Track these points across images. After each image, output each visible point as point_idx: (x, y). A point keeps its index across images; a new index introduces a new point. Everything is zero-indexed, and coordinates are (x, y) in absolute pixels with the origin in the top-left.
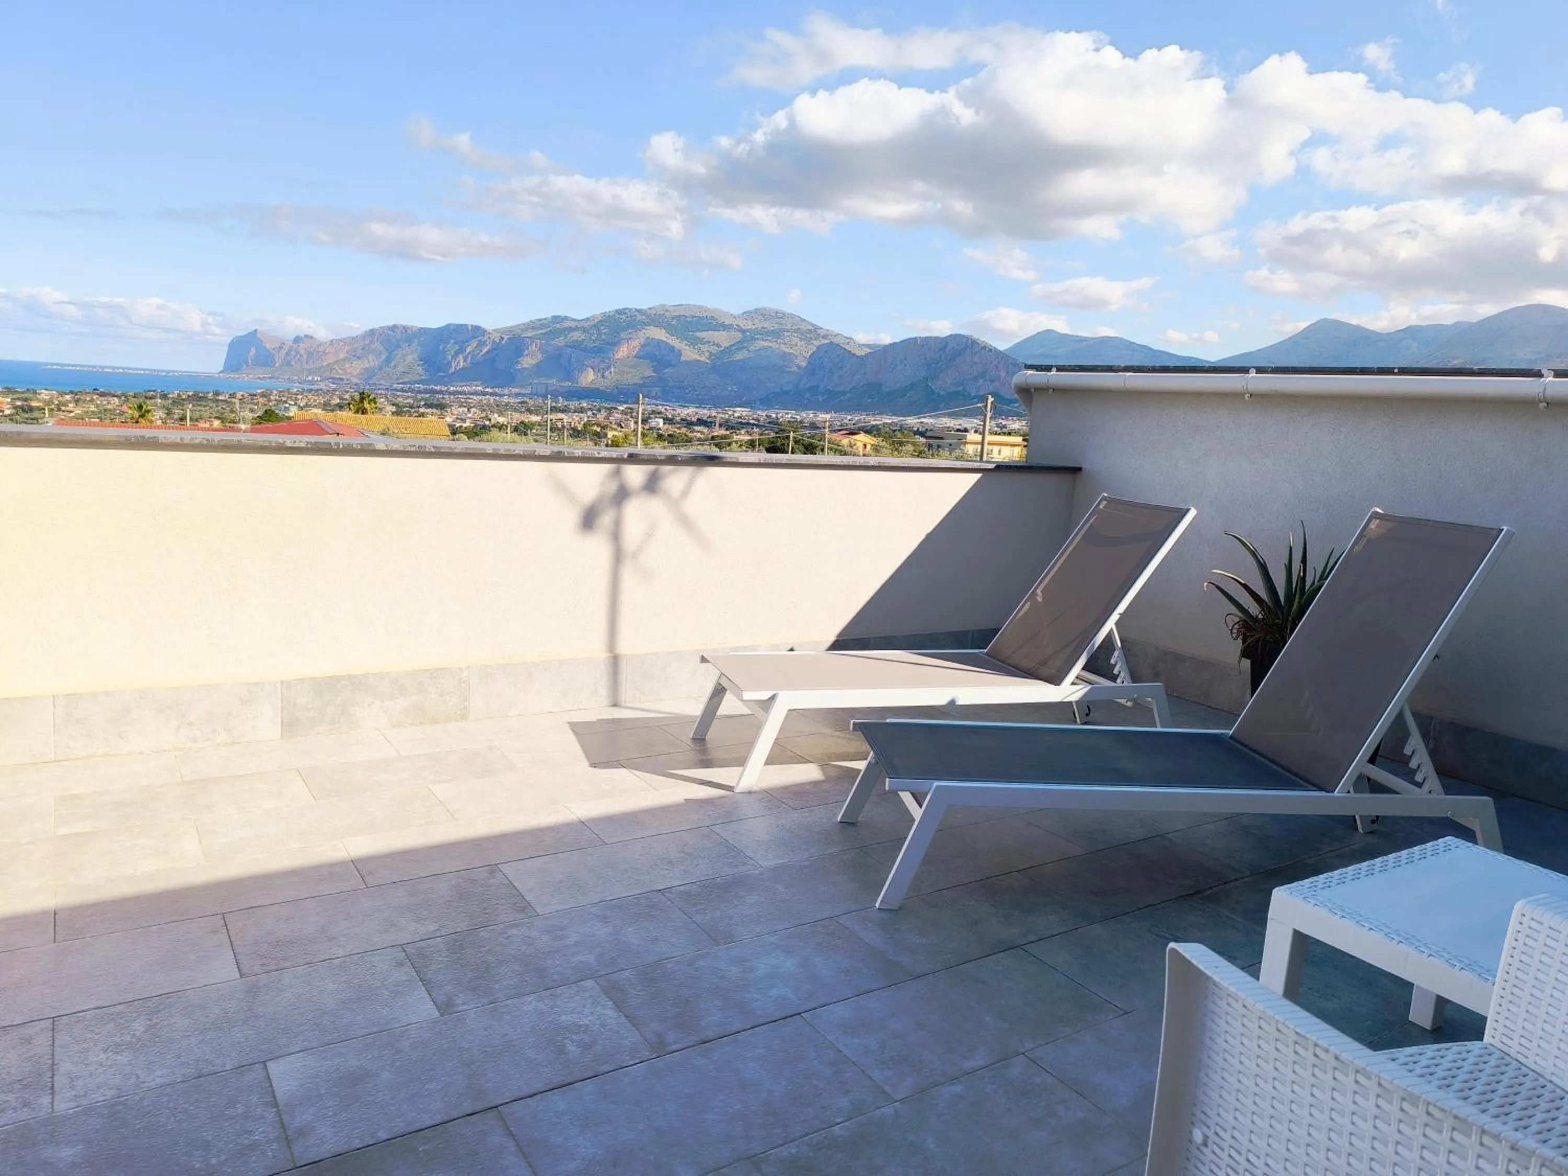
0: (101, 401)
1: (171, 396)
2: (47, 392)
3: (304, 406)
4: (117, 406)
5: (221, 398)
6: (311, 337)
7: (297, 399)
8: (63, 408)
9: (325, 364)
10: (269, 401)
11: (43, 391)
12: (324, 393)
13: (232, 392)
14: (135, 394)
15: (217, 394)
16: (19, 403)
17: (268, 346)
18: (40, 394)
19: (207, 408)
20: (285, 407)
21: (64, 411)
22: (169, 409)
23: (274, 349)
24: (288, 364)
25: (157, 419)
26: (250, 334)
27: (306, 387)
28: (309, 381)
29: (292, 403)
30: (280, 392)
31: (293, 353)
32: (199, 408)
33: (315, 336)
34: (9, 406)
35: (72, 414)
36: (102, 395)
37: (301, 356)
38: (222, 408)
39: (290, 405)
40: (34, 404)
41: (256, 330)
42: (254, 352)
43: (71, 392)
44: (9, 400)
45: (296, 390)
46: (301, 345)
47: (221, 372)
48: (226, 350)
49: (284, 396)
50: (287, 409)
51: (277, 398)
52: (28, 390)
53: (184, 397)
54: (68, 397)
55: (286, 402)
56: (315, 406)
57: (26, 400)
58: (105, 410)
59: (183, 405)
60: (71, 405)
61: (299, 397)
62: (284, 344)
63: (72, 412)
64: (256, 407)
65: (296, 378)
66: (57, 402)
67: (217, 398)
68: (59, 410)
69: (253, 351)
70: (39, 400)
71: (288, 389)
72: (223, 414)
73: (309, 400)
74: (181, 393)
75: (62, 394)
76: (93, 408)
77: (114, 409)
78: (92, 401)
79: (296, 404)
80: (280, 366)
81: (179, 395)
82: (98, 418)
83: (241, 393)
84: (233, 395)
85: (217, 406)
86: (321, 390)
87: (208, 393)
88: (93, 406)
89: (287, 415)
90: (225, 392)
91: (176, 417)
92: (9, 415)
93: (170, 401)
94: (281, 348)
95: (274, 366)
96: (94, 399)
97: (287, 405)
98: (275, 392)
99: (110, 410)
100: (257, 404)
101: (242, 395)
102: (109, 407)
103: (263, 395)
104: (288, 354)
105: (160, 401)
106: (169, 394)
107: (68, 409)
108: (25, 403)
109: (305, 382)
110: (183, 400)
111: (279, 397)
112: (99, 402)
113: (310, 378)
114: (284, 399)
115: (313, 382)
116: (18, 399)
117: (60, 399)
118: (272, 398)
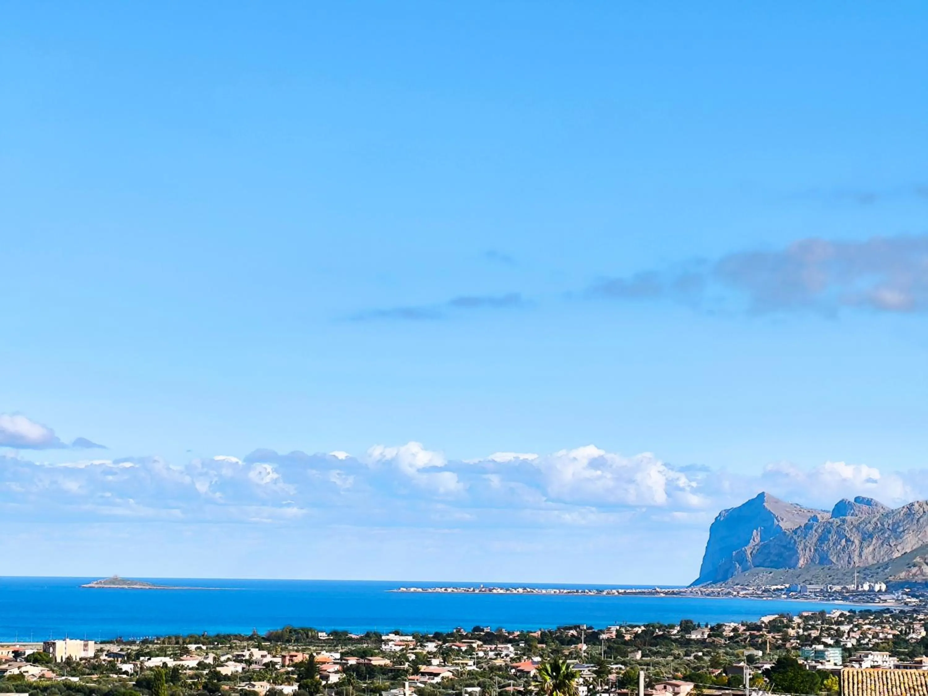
0: (485, 651)
1: (604, 636)
2: (397, 638)
3: (855, 648)
4: (512, 660)
5: (694, 636)
6: (869, 502)
7: (840, 634)
8: (423, 668)
9: (896, 555)
10: (786, 638)
11: (392, 636)
12: (894, 617)
13: (714, 624)
14: (543, 634)
15: (687, 627)
16: (352, 661)
17: (784, 525)
18: (386, 642)
19: (670, 658)
20: (816, 652)
21: (423, 674)
22: (600, 663)
23: (795, 532)
24: (824, 560)
25: (578, 684)
26: (750, 503)
27: (859, 607)
28: (864, 593)
29: (830, 641)
30: (806, 619)
31: (833, 537)
32: (655, 659)
33: (876, 498)
34: (337, 667)
35: (438, 679)
36: (489, 639)
37: (848, 540)
38: (696, 657)
39: (826, 645)
40: (377, 661)
41: (761, 496)
42: (758, 539)
43: (437, 636)
44: (338, 656)
45: (838, 613)
46: (849, 518)
47: (695, 583)
48: (706, 536)
49: (814, 627)
50: (820, 656)
51: (801, 631)
52: (368, 635)
53: (627, 637)
54: (431, 647)
55: (818, 640)
56: (876, 648)
57: (363, 654)
58: (493, 669)
59: (625, 655)
60: (435, 662)
61: (845, 628)
62: (815, 518)
63: (437, 675)
64: (760, 653)
65: (838, 588)
66: (413, 657)
67: (687, 636)
68: (416, 671)
69: (756, 537)
70: (384, 655)
71: (822, 613)
72: (697, 668)
73: (864, 635)
74: (623, 630)
75: (422, 640)
76: (471, 667)
77: (507, 666)
78: (470, 651)
79: (837, 644)
80: (807, 568)
81: (619, 635)
82: (479, 685)
83: (733, 625)
84: (716, 630)
85: (687, 655)
86: (888, 610)
87: (672, 627)
88: (471, 663)
89: (820, 667)
90: (703, 623)
91: (612, 677)
92: (336, 684)
93: (604, 648)
94: (808, 527)
95: (794, 567)
96: (473, 649)
97: (821, 647)
98: (797, 620)
99: (500, 668)
100: (762, 647)
101: (735, 630)
102: (499, 662)
103: (773, 627)
104: (822, 539)
105: (585, 647)
106: (602, 632)
107: (431, 669)
108: (362, 661)
109: (857, 595)
110: (626, 643)
111: (805, 630)
112: (481, 654)
113: (866, 587)
114: (815, 634)
115: (871, 595)
116: (351, 654)
117: (418, 650)
118: (792, 632)
